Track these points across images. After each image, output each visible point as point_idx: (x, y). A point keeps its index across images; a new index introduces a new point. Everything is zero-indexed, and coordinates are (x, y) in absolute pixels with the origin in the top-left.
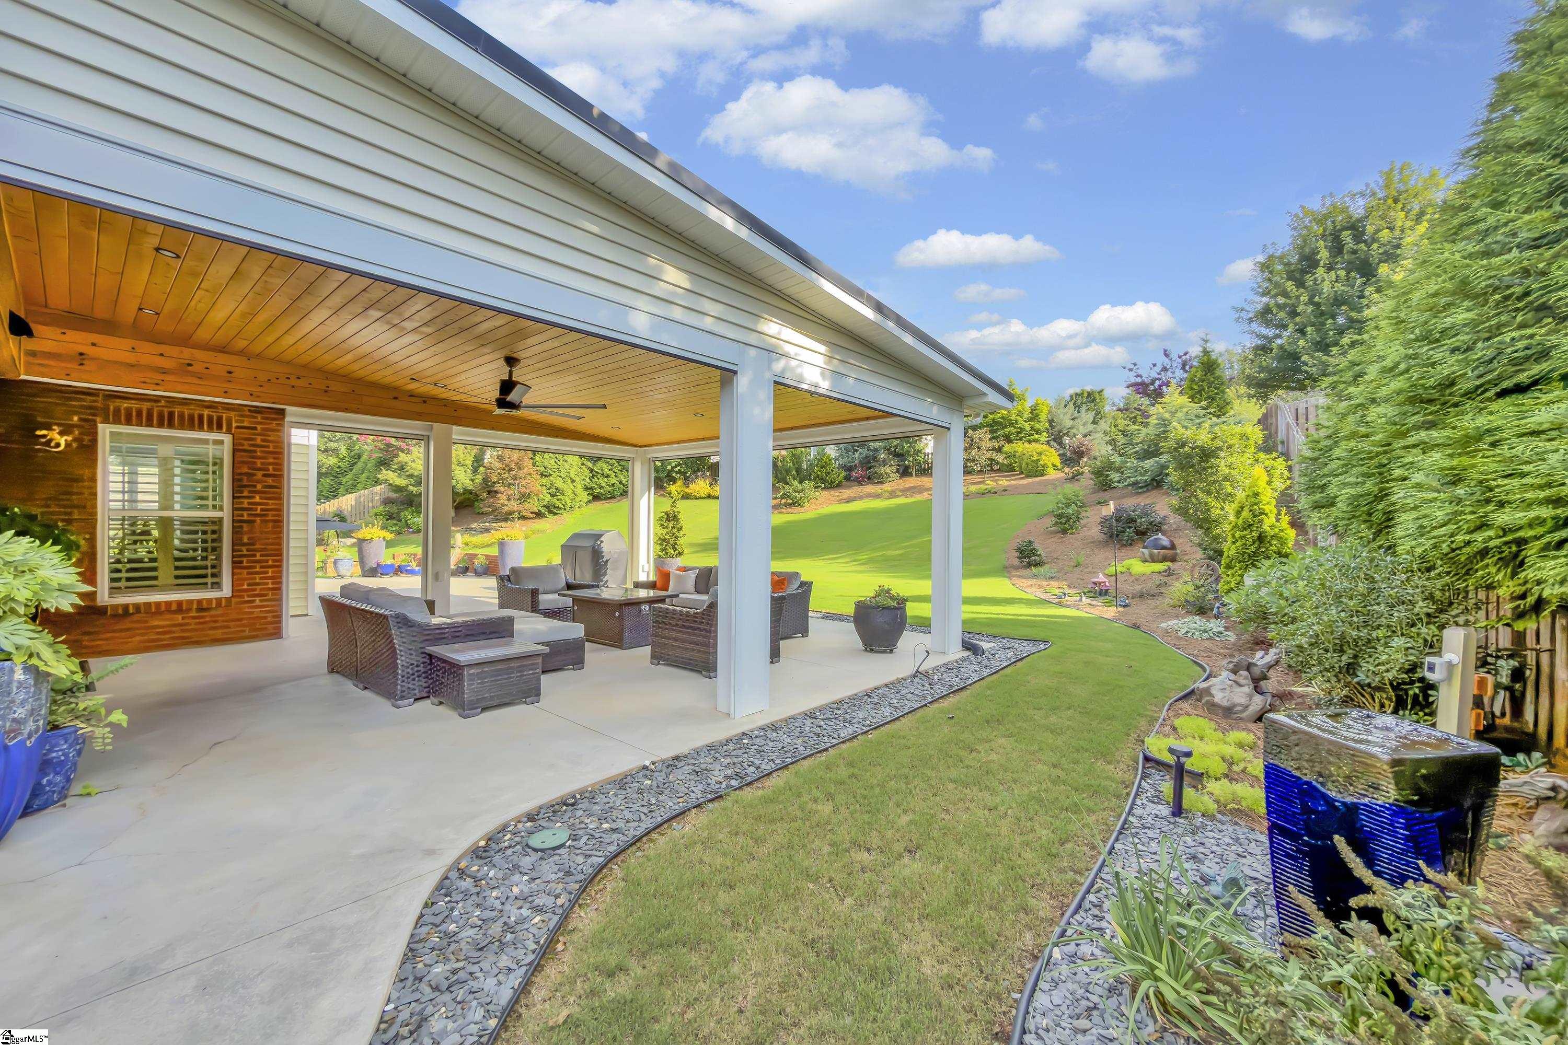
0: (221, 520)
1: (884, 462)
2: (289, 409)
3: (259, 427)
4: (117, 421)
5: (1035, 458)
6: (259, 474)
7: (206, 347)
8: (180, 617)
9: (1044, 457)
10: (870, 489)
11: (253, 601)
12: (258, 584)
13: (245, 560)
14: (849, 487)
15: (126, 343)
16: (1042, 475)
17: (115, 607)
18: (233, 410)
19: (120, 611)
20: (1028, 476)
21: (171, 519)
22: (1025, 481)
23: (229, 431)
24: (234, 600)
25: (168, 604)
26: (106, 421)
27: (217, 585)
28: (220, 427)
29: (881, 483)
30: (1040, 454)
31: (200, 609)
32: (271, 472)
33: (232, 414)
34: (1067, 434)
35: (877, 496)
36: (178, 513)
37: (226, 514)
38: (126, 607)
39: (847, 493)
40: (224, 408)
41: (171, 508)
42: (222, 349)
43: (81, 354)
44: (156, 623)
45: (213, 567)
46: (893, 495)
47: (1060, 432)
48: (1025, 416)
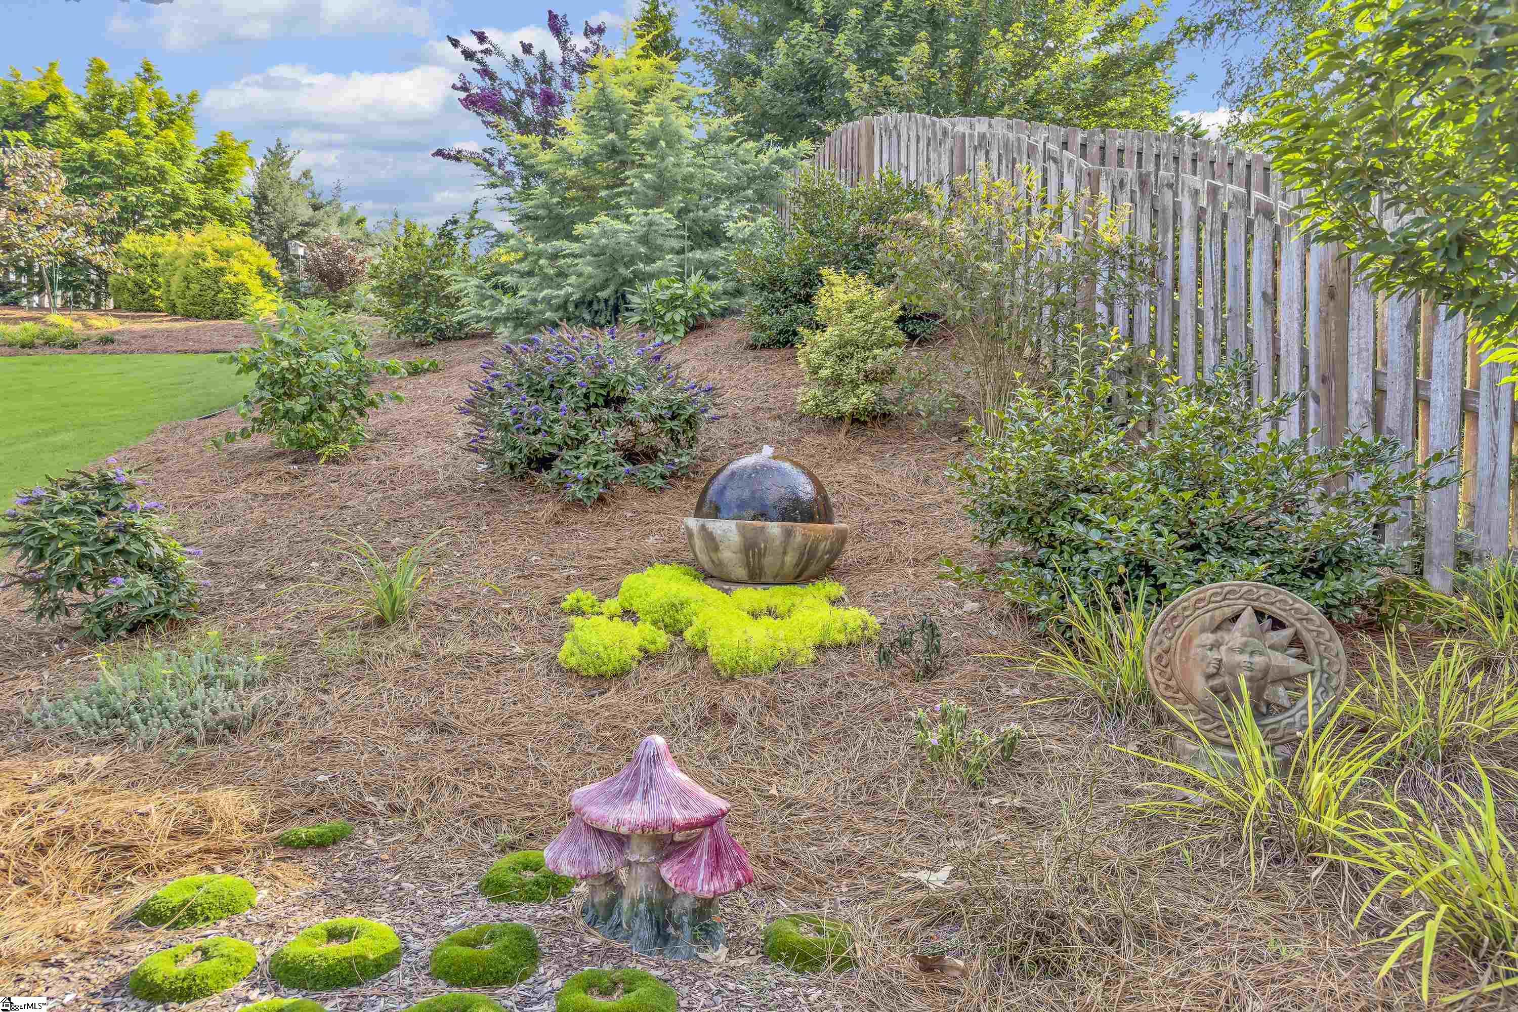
5: (212, 263)
9: (235, 264)
16: (231, 316)
20: (187, 316)
30: (225, 255)
34: (298, 236)
47: (282, 228)
48: (190, 163)
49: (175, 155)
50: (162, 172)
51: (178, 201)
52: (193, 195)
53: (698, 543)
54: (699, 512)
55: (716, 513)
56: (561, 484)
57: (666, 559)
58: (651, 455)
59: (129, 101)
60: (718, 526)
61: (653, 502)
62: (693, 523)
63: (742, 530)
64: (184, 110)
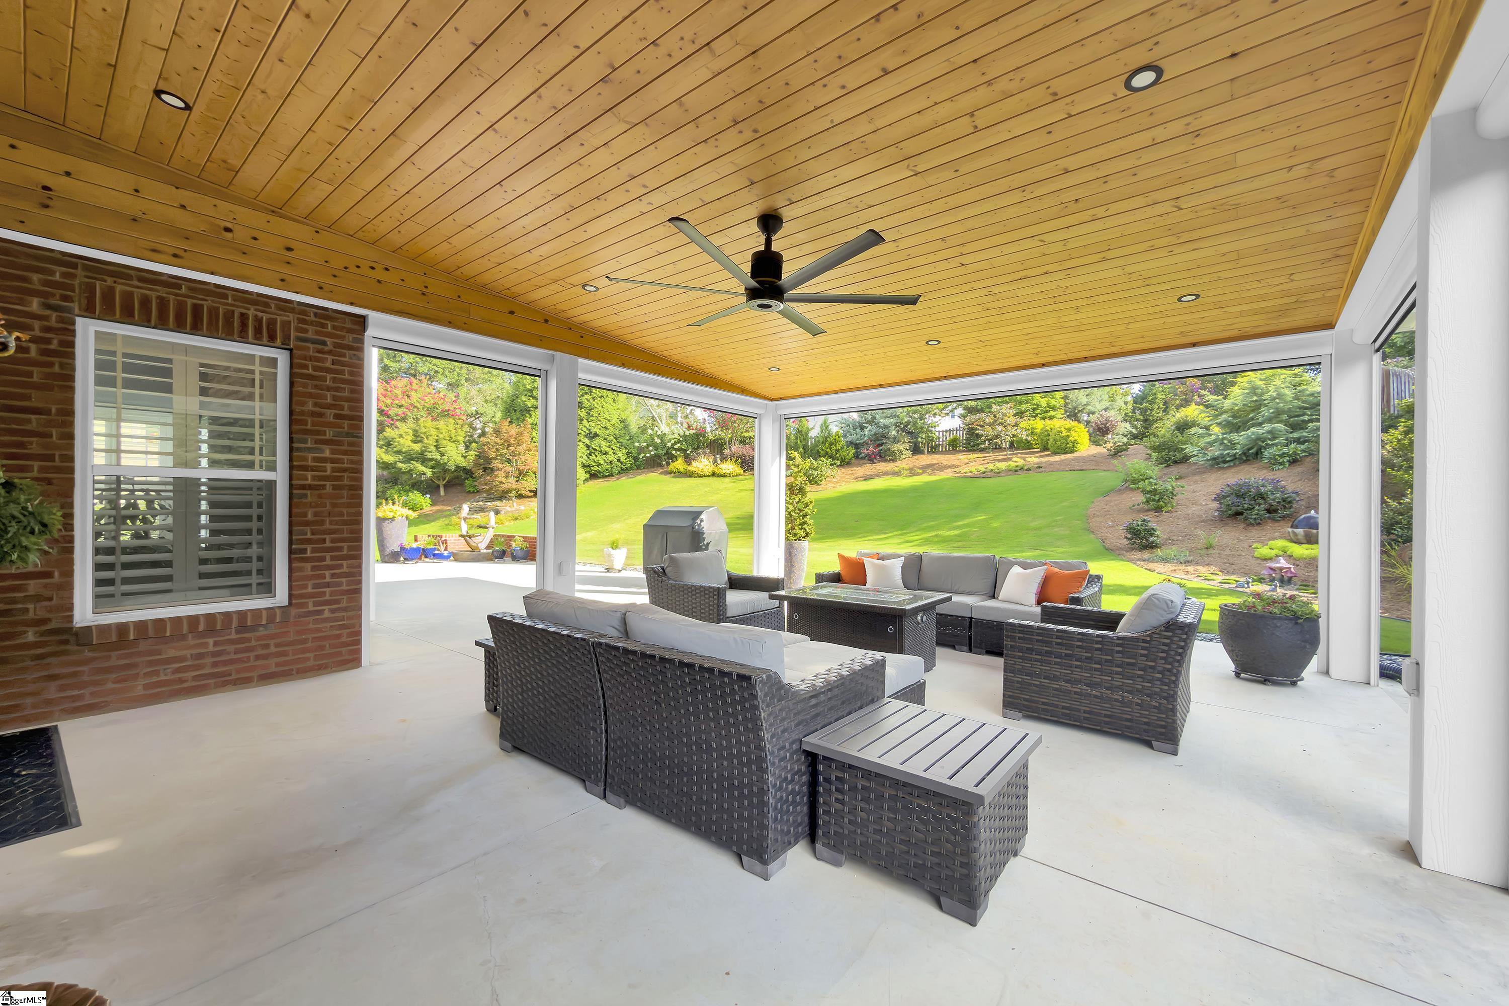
0: (271, 484)
1: (896, 440)
2: (373, 316)
3: (329, 341)
4: (108, 314)
5: (1064, 434)
6: (330, 414)
7: (253, 203)
8: (211, 641)
9: (1072, 432)
10: (882, 466)
11: (321, 612)
12: (328, 585)
13: (309, 548)
14: (860, 465)
15: (124, 180)
16: (1073, 452)
17: (104, 629)
18: (292, 310)
19: (114, 638)
20: (1055, 453)
21: (196, 482)
22: (1056, 458)
23: (285, 346)
24: (294, 611)
25: (193, 620)
26: (90, 311)
27: (268, 588)
28: (272, 338)
29: (894, 460)
30: (1069, 430)
31: (243, 627)
32: (346, 412)
33: (291, 317)
35: (896, 474)
36: (204, 472)
37: (280, 476)
38: (122, 628)
39: (861, 471)
40: (279, 308)
41: (196, 465)
42: (276, 210)
43: (46, 188)
44: (172, 653)
45: (260, 559)
46: (912, 473)
53: (1291, 534)
54: (1292, 527)
55: (1297, 527)
56: (1246, 519)
57: (1281, 538)
58: (1276, 511)
60: (1296, 530)
61: (1277, 524)
62: (1290, 530)
63: (1304, 532)
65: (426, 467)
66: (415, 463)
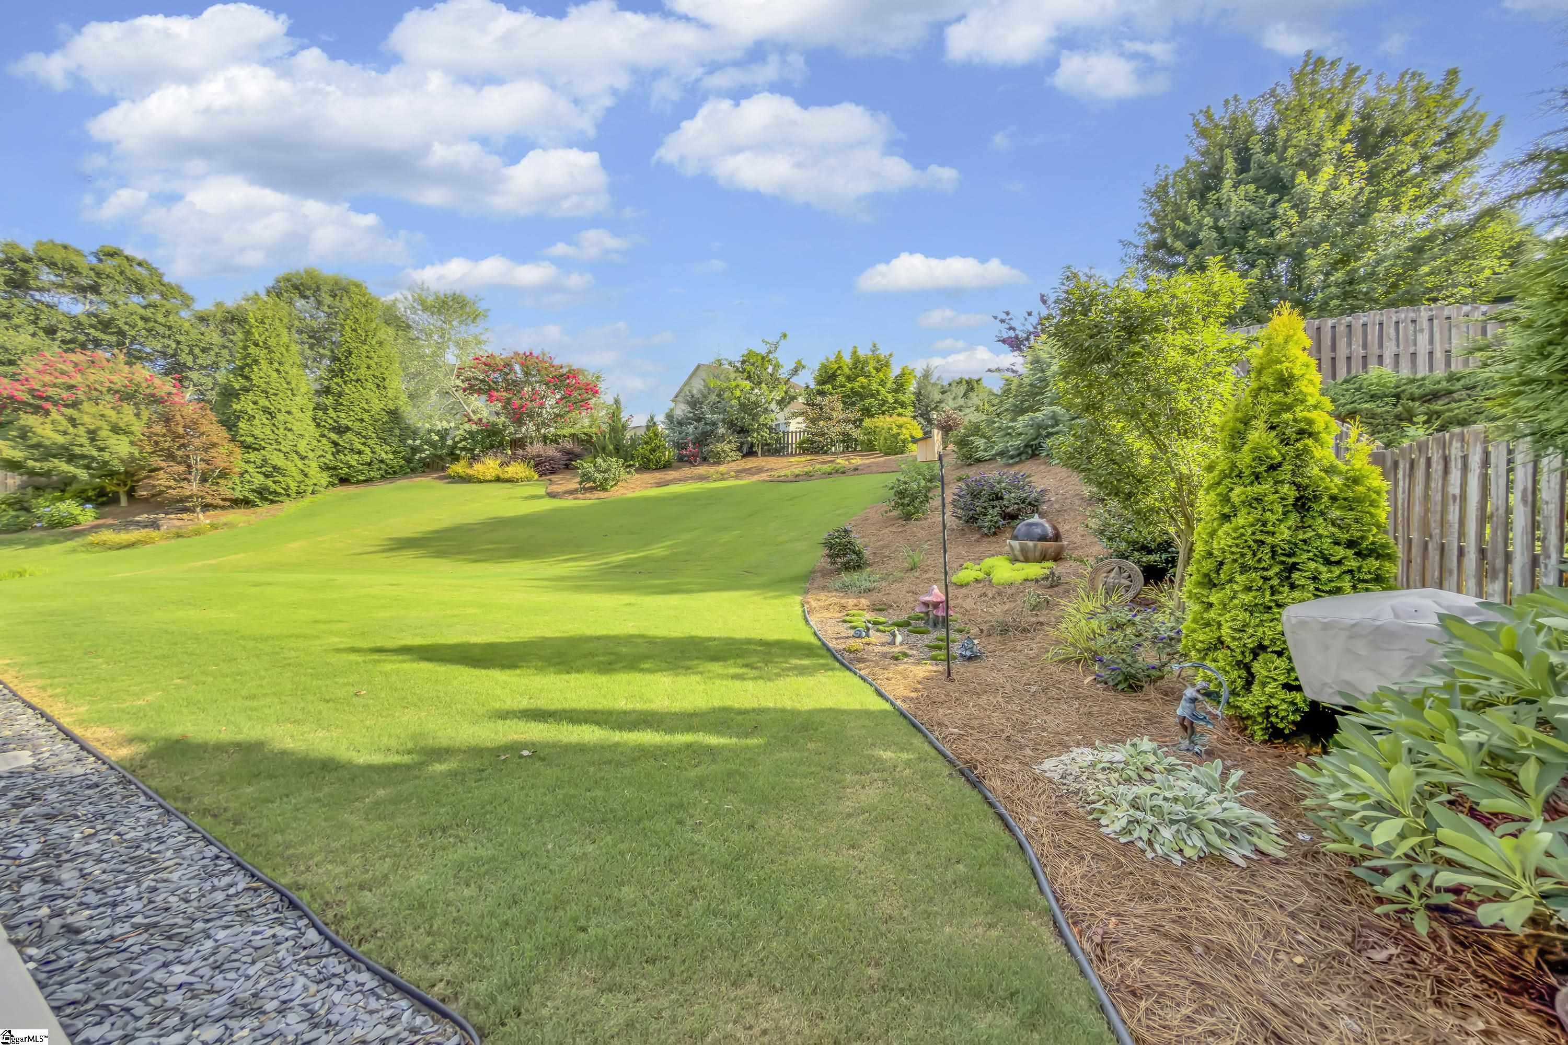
1: (722, 438)
5: (895, 431)
9: (904, 431)
10: (702, 470)
14: (679, 469)
16: (902, 453)
20: (887, 454)
22: (885, 460)
29: (716, 463)
30: (900, 427)
47: (927, 406)
48: (888, 385)
49: (882, 383)
50: (878, 391)
51: (884, 402)
52: (891, 399)
53: (1009, 548)
54: (1011, 538)
55: (1016, 538)
56: (980, 528)
59: (866, 362)
60: (1017, 543)
64: (887, 362)
65: (77, 467)
66: (56, 461)
